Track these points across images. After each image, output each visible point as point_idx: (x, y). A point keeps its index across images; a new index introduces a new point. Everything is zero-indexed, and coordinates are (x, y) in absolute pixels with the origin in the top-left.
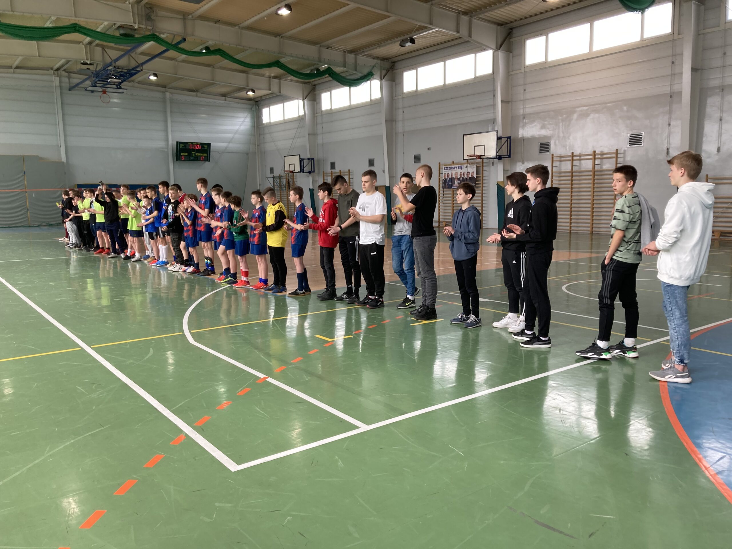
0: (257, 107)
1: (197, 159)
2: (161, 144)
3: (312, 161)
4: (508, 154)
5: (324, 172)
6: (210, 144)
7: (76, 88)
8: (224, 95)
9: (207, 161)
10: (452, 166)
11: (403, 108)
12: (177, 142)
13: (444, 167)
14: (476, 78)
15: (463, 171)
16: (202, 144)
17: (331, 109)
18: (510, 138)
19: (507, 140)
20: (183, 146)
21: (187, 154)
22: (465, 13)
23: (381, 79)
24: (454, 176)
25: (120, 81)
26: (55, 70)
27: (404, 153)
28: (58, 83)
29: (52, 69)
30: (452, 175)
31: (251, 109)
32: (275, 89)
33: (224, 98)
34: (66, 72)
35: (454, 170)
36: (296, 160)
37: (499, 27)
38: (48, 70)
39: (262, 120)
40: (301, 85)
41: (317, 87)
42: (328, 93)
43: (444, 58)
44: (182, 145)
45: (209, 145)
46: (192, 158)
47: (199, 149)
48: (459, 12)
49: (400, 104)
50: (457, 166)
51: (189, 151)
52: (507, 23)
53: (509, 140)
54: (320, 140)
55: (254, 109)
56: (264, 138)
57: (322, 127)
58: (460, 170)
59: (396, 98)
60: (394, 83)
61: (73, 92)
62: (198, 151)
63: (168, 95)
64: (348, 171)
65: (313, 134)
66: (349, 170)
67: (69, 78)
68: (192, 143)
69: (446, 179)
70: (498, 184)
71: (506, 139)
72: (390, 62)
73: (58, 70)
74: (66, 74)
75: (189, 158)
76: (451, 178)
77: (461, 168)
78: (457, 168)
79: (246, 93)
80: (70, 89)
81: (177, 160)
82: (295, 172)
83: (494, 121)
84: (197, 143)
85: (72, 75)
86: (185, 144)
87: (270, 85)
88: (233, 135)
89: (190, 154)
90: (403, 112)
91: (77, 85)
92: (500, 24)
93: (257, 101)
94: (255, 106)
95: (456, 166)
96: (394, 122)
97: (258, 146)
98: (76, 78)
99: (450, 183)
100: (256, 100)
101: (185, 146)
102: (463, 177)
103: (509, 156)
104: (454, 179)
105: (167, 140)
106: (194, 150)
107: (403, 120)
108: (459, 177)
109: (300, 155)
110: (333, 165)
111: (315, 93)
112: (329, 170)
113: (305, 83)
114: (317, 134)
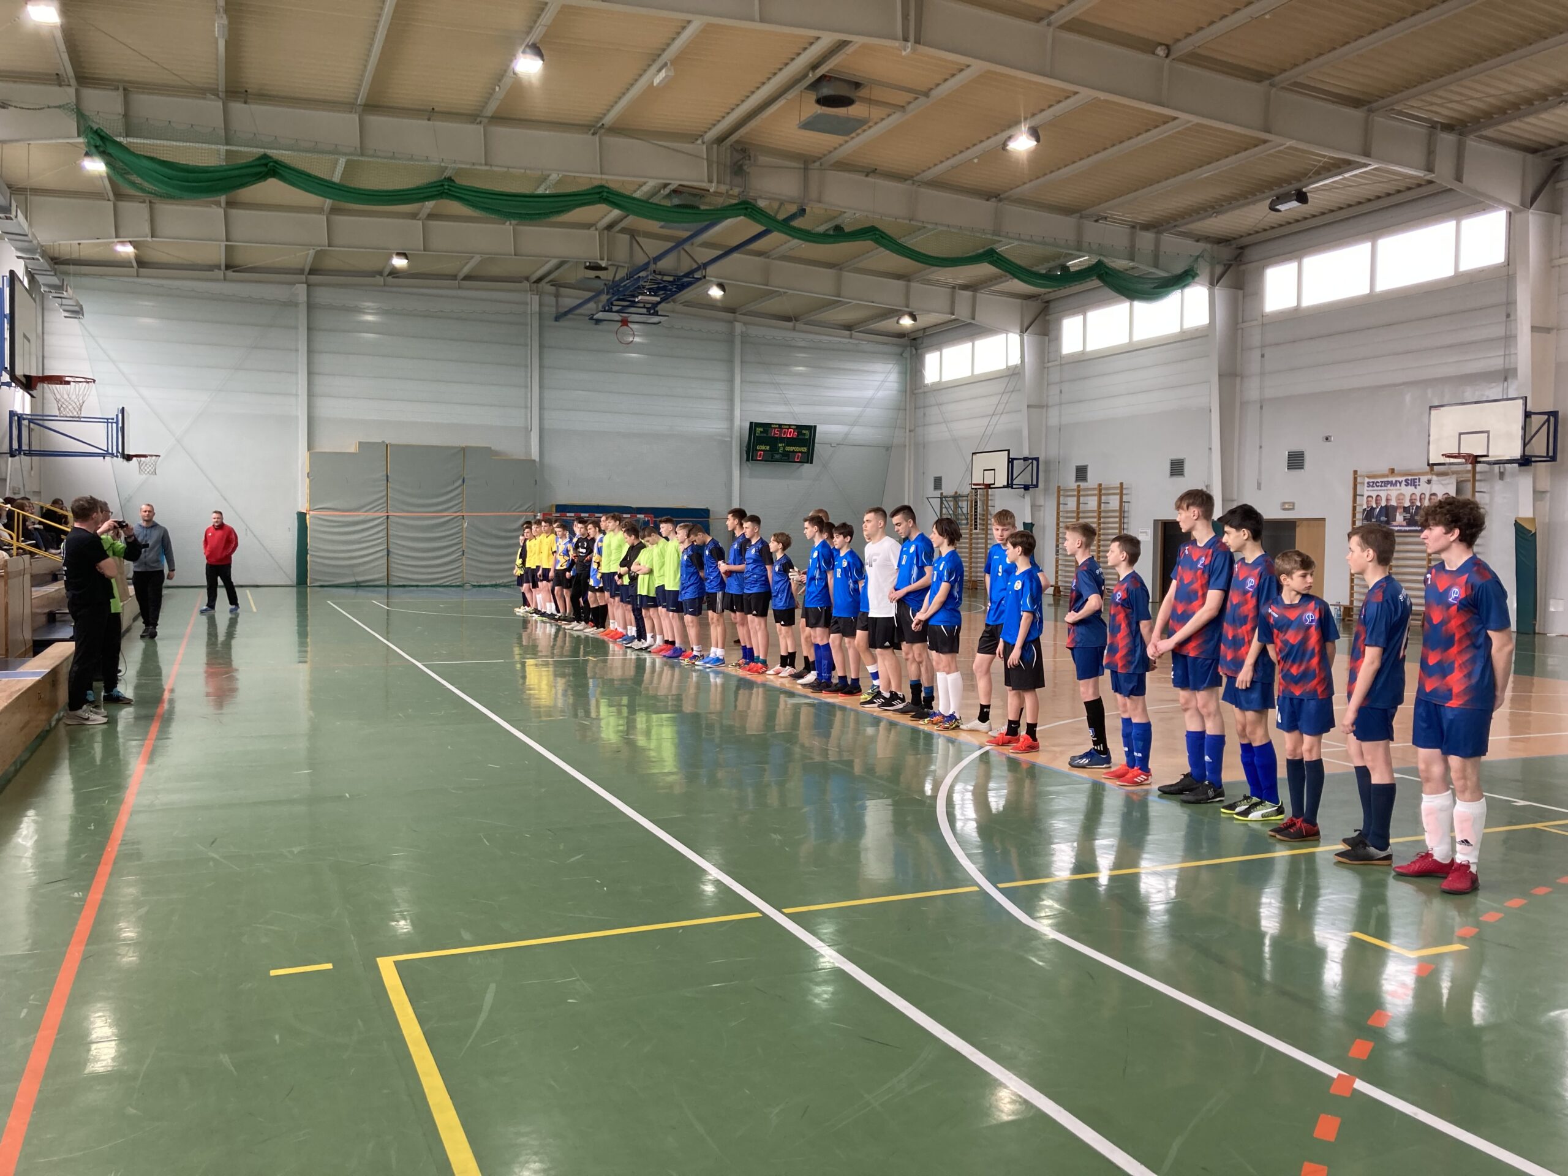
0: (915, 351)
1: (787, 458)
2: (717, 427)
3: (1035, 462)
4: (1551, 454)
5: (1059, 487)
6: (815, 427)
7: (570, 316)
8: (849, 327)
9: (807, 462)
10: (1390, 479)
11: (1263, 347)
12: (751, 423)
13: (1367, 480)
14: (1458, 276)
16: (799, 428)
17: (1083, 353)
18: (1554, 414)
19: (1548, 420)
20: (761, 432)
21: (768, 448)
22: (1448, 127)
23: (1213, 283)
25: (658, 299)
26: (534, 282)
27: (1261, 447)
28: (536, 308)
29: (527, 279)
31: (901, 355)
32: (962, 312)
33: (848, 332)
34: (552, 285)
36: (1000, 462)
37: (1530, 156)
38: (520, 282)
39: (922, 376)
40: (1019, 301)
41: (1052, 305)
42: (1079, 319)
43: (1373, 233)
44: (759, 430)
45: (812, 429)
46: (777, 456)
47: (792, 438)
48: (1433, 125)
49: (1256, 338)
50: (1403, 479)
51: (773, 442)
52: (1549, 147)
53: (1552, 419)
54: (1054, 417)
55: (907, 355)
56: (924, 414)
57: (1061, 392)
58: (1411, 489)
59: (1245, 324)
60: (1241, 292)
61: (561, 323)
62: (790, 442)
63: (739, 327)
64: (1118, 485)
65: (1038, 406)
66: (1122, 484)
67: (557, 296)
68: (780, 425)
69: (1373, 509)
70: (1517, 525)
71: (1546, 417)
72: (1234, 246)
73: (539, 281)
74: (553, 289)
75: (773, 456)
77: (1413, 483)
78: (1404, 483)
79: (898, 322)
80: (557, 319)
81: (748, 460)
82: (996, 486)
83: (1507, 374)
84: (790, 425)
85: (562, 290)
86: (767, 426)
87: (953, 303)
88: (861, 409)
89: (774, 449)
90: (1263, 356)
91: (571, 311)
92: (1533, 149)
93: (914, 339)
94: (909, 349)
95: (1400, 479)
96: (1238, 380)
97: (910, 431)
98: (569, 297)
99: (1383, 519)
100: (913, 336)
101: (765, 431)
102: (1419, 504)
103: (1553, 459)
104: (1395, 509)
105: (731, 419)
106: (782, 440)
107: (1262, 374)
108: (1407, 504)
109: (1009, 451)
110: (1081, 473)
111: (1047, 318)
112: (1071, 482)
113: (1027, 297)
114: (1048, 407)
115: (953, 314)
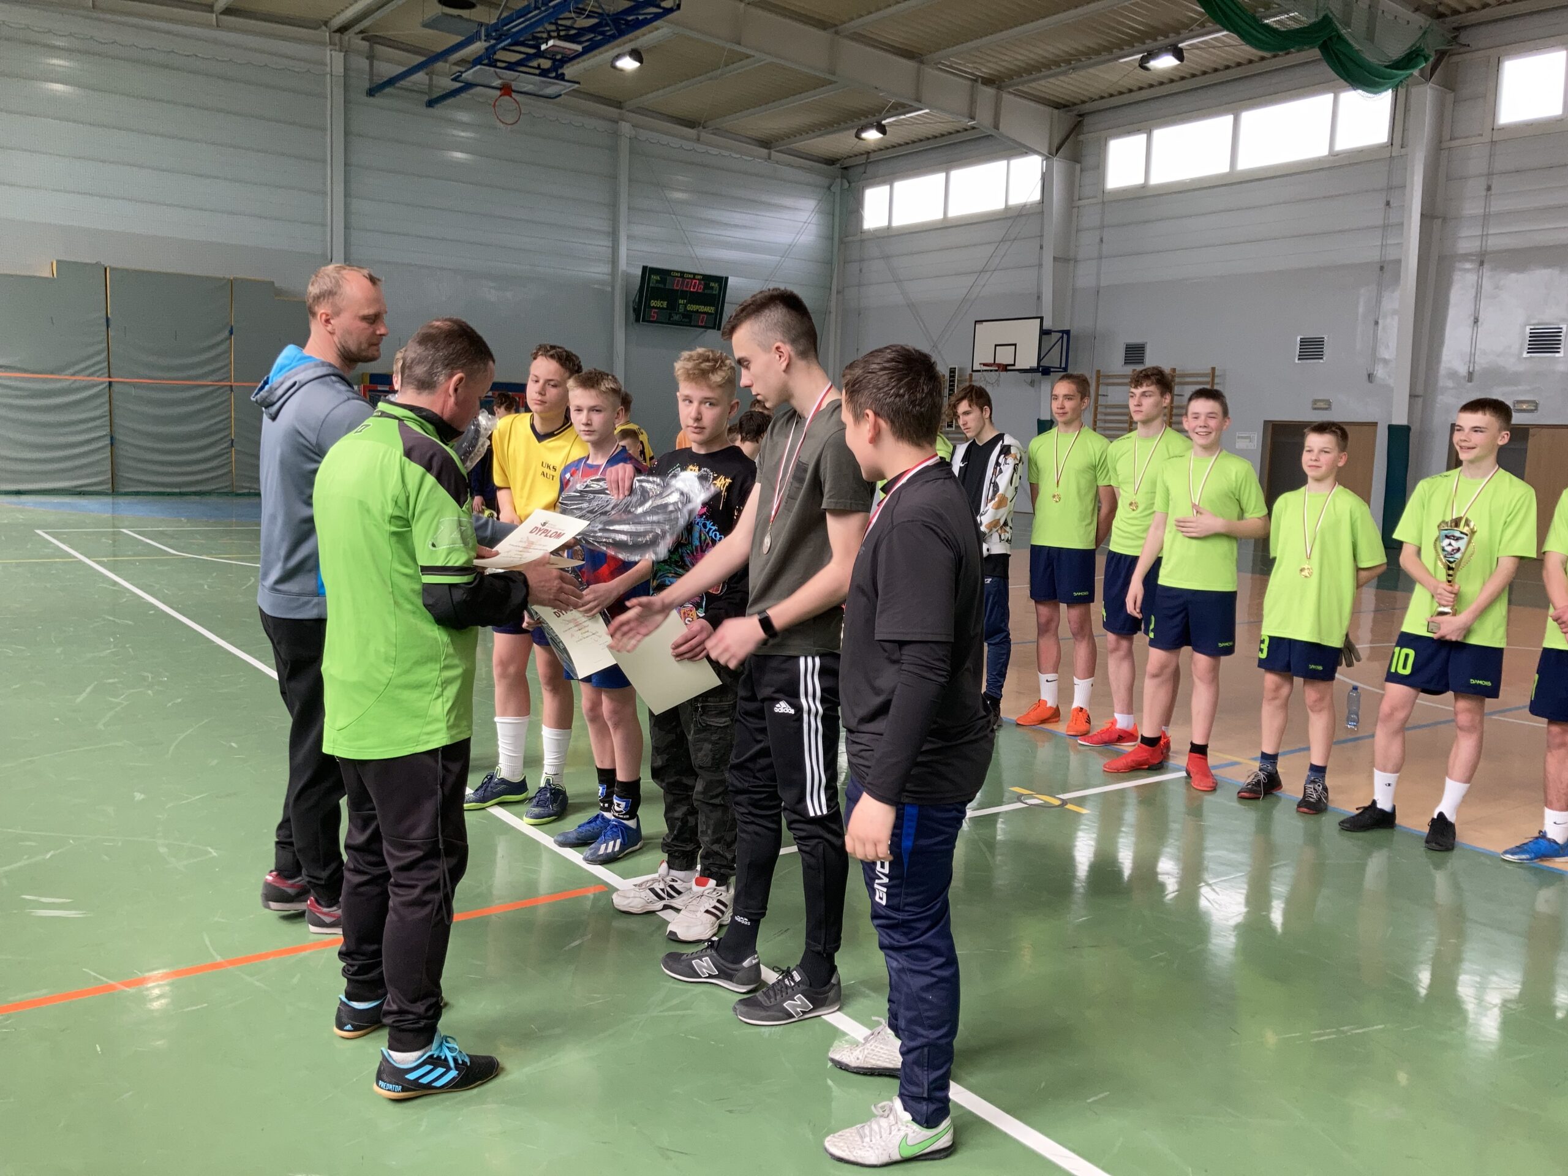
0: (846, 185)
1: (688, 321)
2: (599, 271)
3: (1064, 337)
5: (1098, 372)
6: (727, 279)
7: (388, 90)
8: (766, 143)
9: (714, 328)
11: (1490, 175)
12: (645, 268)
16: (708, 279)
17: (1144, 186)
20: (657, 281)
21: (665, 304)
25: (579, 48)
26: (335, 32)
28: (339, 69)
29: (326, 23)
31: (829, 188)
32: (984, 117)
33: (766, 151)
34: (363, 39)
38: (315, 29)
39: (860, 219)
40: (1049, 110)
41: (1087, 120)
42: (1140, 139)
44: (654, 277)
45: (722, 281)
46: (676, 318)
47: (697, 292)
49: (1475, 162)
51: (671, 297)
54: (1085, 277)
55: (836, 189)
56: (861, 271)
59: (1456, 143)
60: (1450, 95)
61: (376, 100)
62: (696, 298)
63: (627, 130)
64: (1210, 371)
65: (1065, 260)
66: (1213, 369)
67: (371, 57)
68: (682, 273)
73: (342, 29)
74: (365, 44)
75: (670, 316)
80: (371, 92)
81: (637, 320)
82: (1016, 367)
84: (695, 274)
85: (379, 49)
86: (664, 273)
88: (778, 258)
89: (672, 306)
90: (1489, 188)
91: (391, 82)
94: (838, 180)
97: (838, 292)
98: (389, 61)
100: (847, 163)
101: (663, 281)
105: (614, 261)
106: (684, 294)
107: (1486, 218)
109: (1042, 318)
110: (1134, 353)
111: (1081, 137)
112: (1116, 364)
113: (1058, 106)
114: (1076, 261)
115: (972, 118)
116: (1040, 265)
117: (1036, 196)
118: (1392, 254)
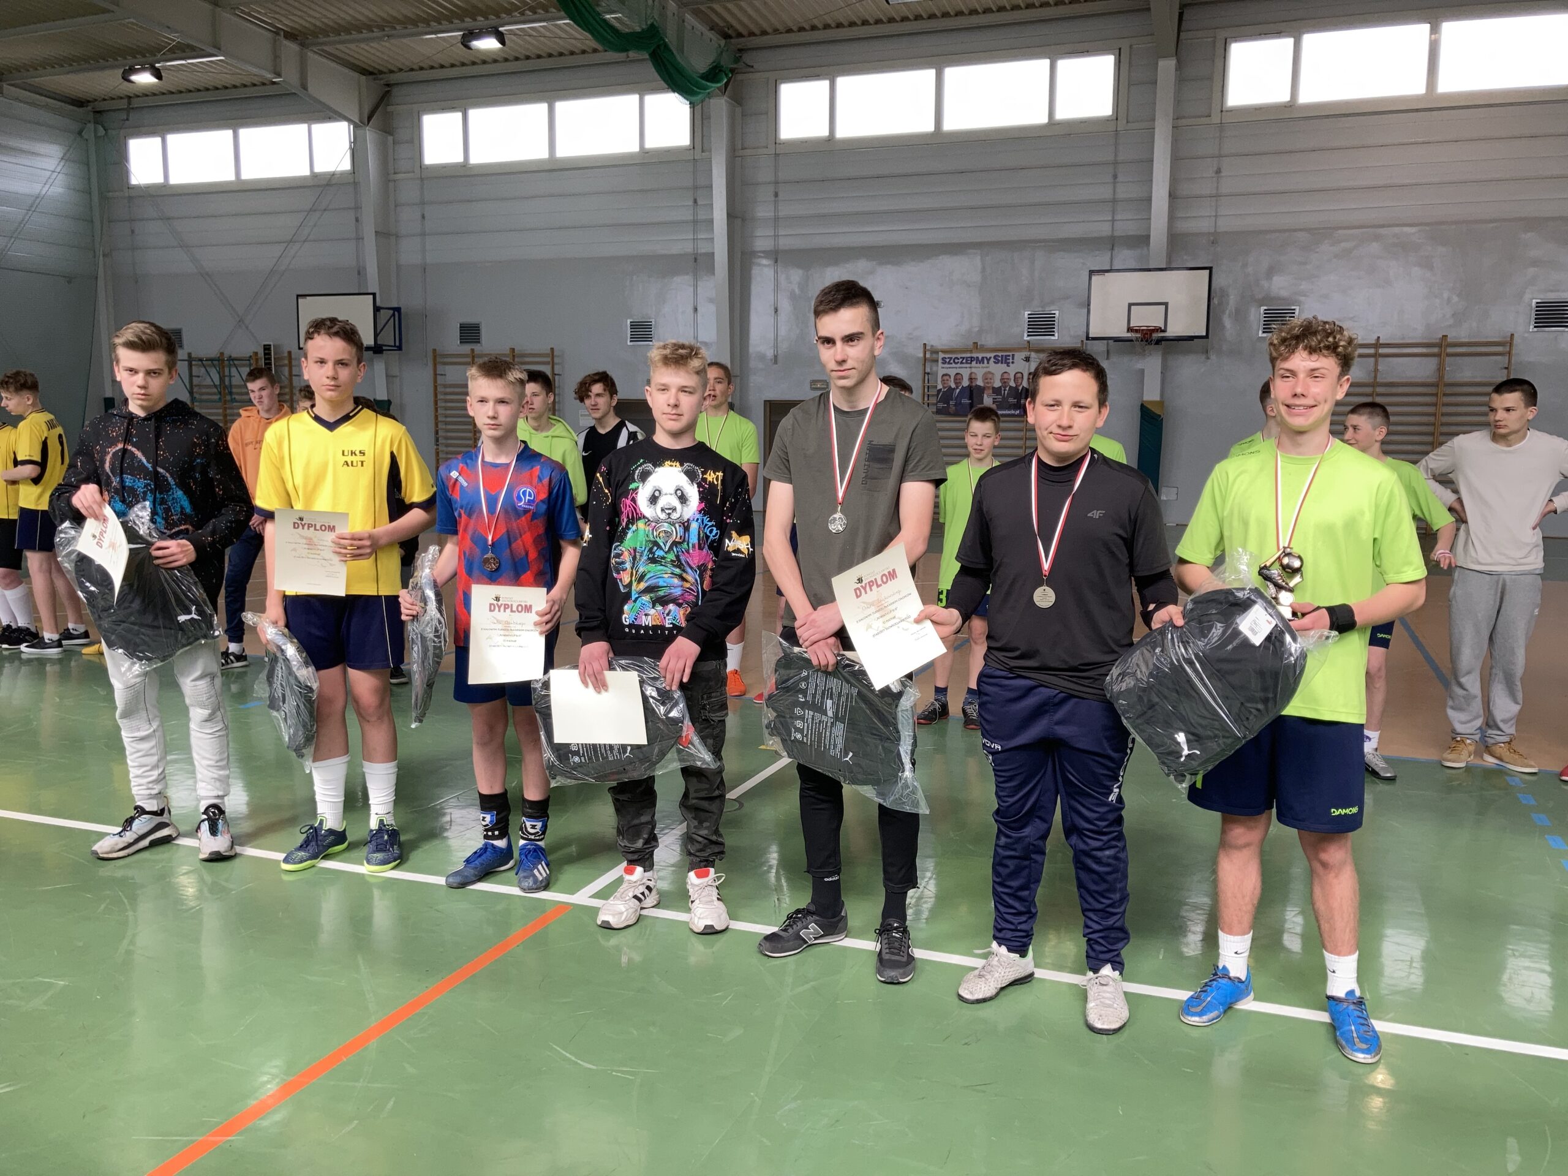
0: (101, 131)
3: (396, 313)
5: (434, 350)
10: (974, 355)
11: (776, 183)
13: (941, 355)
14: (1053, 124)
15: (1012, 370)
17: (465, 165)
24: (980, 383)
30: (971, 379)
31: (80, 134)
32: (290, 76)
35: (978, 365)
36: (359, 311)
39: (125, 173)
40: (356, 75)
41: (395, 91)
42: (456, 117)
43: (938, 59)
49: (764, 172)
50: (992, 355)
54: (409, 253)
55: (89, 133)
57: (423, 217)
58: (1001, 368)
59: (748, 152)
60: (740, 109)
64: (549, 351)
65: (386, 235)
66: (552, 349)
69: (951, 390)
70: (1143, 409)
76: (970, 387)
77: (1005, 360)
78: (992, 360)
79: (126, 78)
90: (776, 195)
93: (102, 112)
94: (91, 126)
95: (988, 355)
96: (738, 222)
97: (105, 255)
99: (966, 401)
100: (103, 106)
102: (1013, 384)
104: (981, 390)
107: (776, 219)
108: (997, 384)
109: (374, 296)
110: (470, 333)
111: (390, 108)
112: (452, 343)
113: (364, 72)
114: (397, 236)
115: (277, 73)
116: (359, 239)
117: (346, 165)
118: (703, 248)
